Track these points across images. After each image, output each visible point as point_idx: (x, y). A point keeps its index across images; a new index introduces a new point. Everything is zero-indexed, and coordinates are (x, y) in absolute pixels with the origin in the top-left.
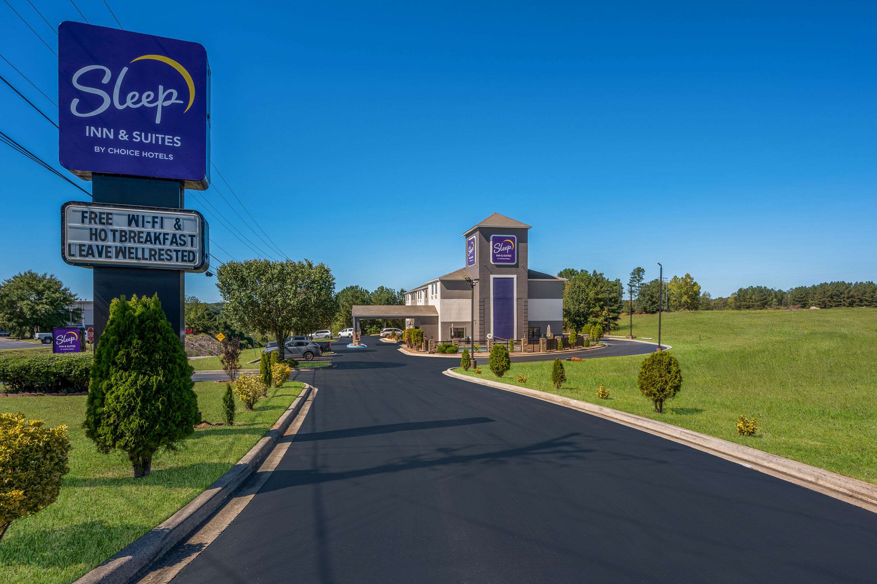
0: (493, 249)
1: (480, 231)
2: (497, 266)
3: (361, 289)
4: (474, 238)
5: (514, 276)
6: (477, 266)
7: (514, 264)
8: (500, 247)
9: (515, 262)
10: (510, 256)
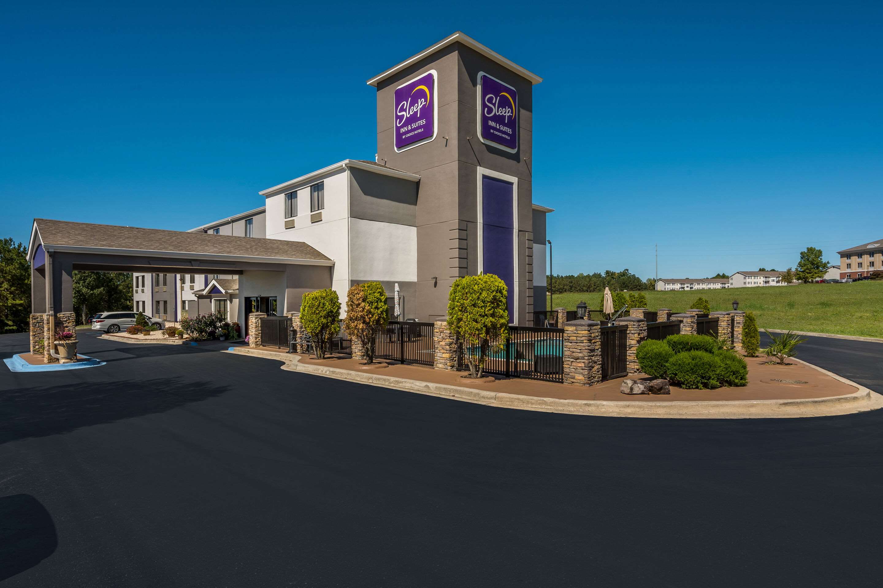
0: (484, 105)
1: (461, 56)
2: (491, 150)
3: (20, 246)
4: (430, 76)
5: (514, 180)
6: (447, 139)
7: (514, 151)
8: (494, 105)
9: (516, 148)
10: (509, 131)
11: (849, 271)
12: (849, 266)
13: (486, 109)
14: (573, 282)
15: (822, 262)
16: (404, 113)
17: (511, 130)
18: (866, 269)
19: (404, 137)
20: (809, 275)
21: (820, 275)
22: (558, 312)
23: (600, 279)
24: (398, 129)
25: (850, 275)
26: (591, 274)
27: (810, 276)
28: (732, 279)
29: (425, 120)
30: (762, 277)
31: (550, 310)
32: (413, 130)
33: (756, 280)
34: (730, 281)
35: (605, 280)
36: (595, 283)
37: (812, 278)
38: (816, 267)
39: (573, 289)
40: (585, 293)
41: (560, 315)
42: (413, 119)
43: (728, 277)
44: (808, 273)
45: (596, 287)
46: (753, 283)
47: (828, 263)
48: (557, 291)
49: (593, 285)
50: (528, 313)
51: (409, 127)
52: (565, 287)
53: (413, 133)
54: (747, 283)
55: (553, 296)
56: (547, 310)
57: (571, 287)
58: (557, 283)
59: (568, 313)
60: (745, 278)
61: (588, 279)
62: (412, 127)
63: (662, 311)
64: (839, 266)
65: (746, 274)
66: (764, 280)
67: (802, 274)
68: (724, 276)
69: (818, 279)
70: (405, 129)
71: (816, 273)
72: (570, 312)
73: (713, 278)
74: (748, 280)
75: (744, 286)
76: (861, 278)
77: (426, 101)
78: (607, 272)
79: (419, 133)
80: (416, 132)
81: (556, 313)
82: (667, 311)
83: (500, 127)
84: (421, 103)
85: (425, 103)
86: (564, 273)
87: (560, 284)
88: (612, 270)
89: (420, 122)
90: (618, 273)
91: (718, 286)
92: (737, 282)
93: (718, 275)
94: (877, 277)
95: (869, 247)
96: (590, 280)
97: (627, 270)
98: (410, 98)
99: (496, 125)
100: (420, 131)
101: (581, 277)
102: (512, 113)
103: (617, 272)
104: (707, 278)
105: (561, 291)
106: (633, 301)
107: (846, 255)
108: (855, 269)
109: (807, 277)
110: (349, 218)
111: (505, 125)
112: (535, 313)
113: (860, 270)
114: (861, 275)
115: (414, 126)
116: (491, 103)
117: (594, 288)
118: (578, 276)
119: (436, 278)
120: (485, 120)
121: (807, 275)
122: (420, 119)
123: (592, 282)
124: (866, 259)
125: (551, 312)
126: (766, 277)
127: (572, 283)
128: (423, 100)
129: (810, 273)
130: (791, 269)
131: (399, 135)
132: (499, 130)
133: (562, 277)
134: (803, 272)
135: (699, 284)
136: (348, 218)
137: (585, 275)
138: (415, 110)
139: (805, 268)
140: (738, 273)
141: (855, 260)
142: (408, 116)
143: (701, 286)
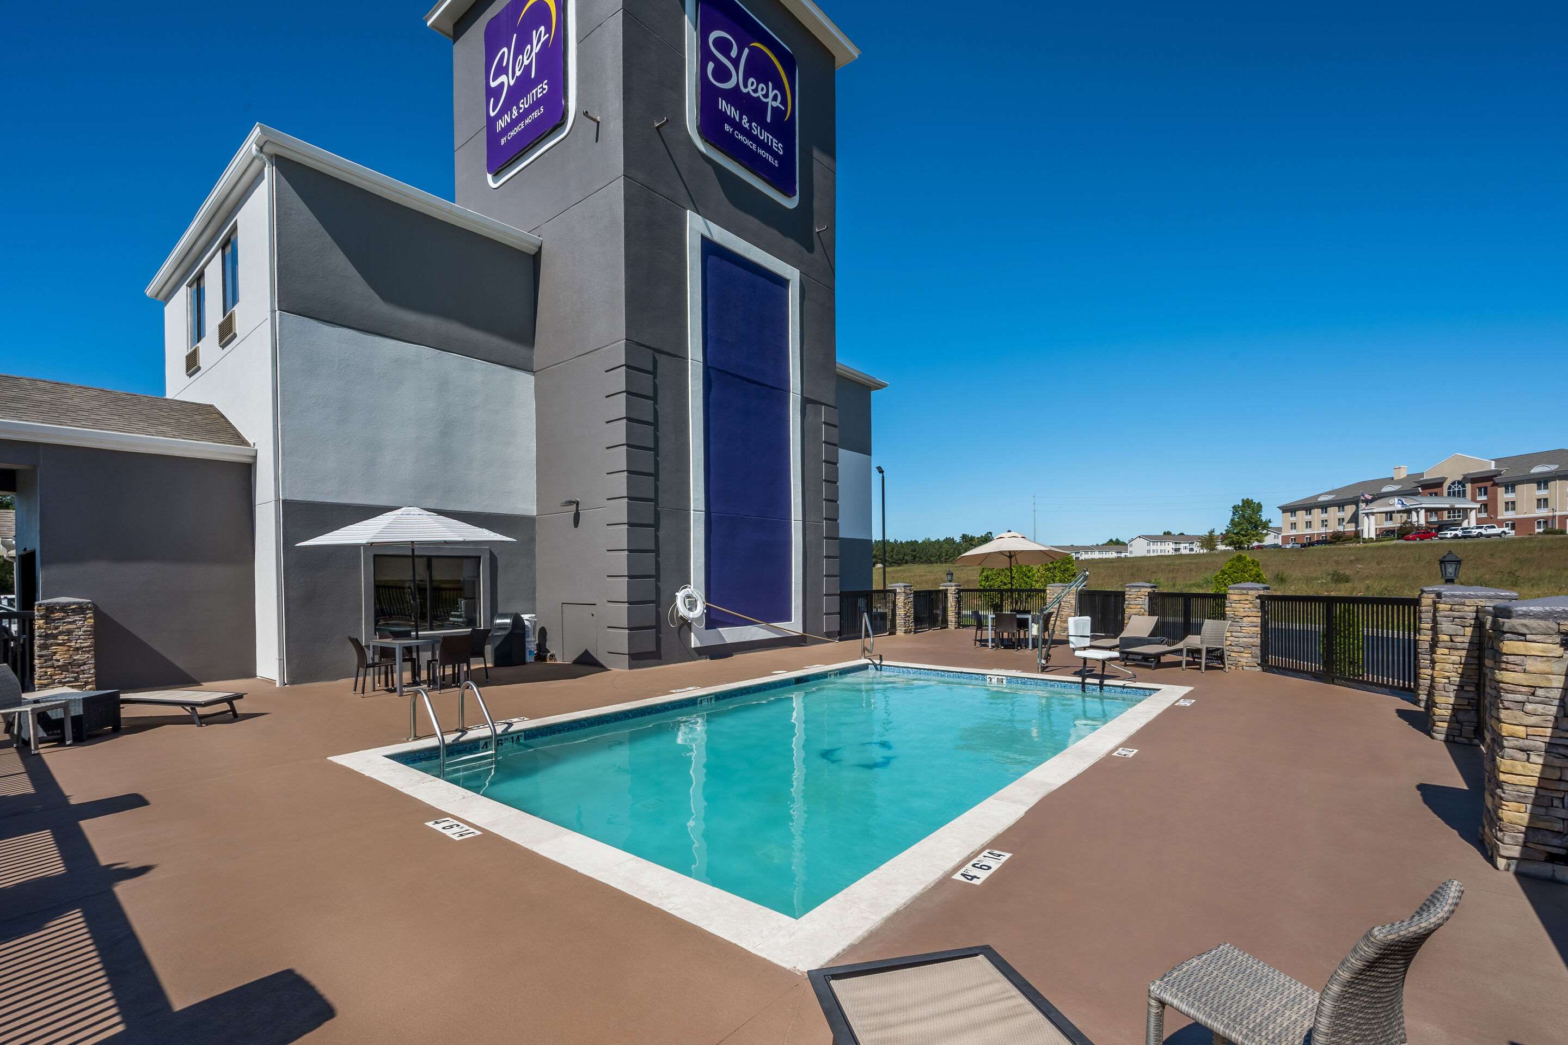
0: (706, 56)
5: (792, 274)
6: (598, 123)
7: (791, 203)
8: (736, 62)
9: (795, 194)
10: (778, 147)
11: (1294, 532)
12: (1294, 526)
13: (711, 66)
14: (917, 550)
15: (1262, 520)
16: (503, 78)
17: (780, 144)
18: (1318, 530)
19: (503, 141)
20: (1245, 538)
21: (1259, 539)
22: (895, 594)
23: (954, 546)
24: (491, 122)
25: (1295, 539)
26: (942, 539)
27: (1246, 540)
28: (1131, 546)
29: (546, 81)
30: (1171, 543)
31: (882, 589)
32: (522, 117)
33: (1163, 547)
34: (1129, 549)
35: (960, 548)
36: (947, 551)
37: (1248, 542)
38: (1254, 527)
39: (917, 560)
40: (935, 565)
41: (900, 600)
42: (524, 85)
43: (1124, 544)
44: (1244, 536)
45: (948, 557)
46: (1159, 551)
47: (1270, 521)
48: (894, 563)
49: (944, 554)
50: (826, 595)
51: (514, 111)
52: (906, 557)
53: (522, 124)
54: (1152, 551)
55: (888, 569)
56: (874, 588)
57: (915, 557)
58: (895, 551)
59: (917, 594)
60: (1148, 544)
61: (937, 547)
62: (519, 108)
63: (1137, 590)
64: (1281, 528)
65: (1152, 539)
66: (1174, 547)
67: (1235, 538)
68: (1118, 542)
69: (1256, 544)
70: (507, 118)
71: (1254, 535)
72: (919, 592)
73: (1104, 545)
74: (1152, 547)
75: (1148, 555)
76: (1310, 543)
77: (548, 31)
78: (964, 537)
79: (535, 121)
80: (528, 121)
81: (892, 595)
82: (1149, 590)
83: (750, 126)
84: (539, 37)
85: (547, 35)
86: (903, 538)
87: (898, 553)
88: (970, 534)
89: (537, 91)
90: (978, 538)
91: (1113, 555)
92: (1139, 549)
93: (1111, 540)
94: (1339, 541)
95: (1321, 499)
96: (940, 547)
97: (991, 533)
98: (515, 35)
99: (741, 119)
100: (536, 114)
101: (928, 544)
102: (784, 102)
103: (977, 536)
104: (1097, 545)
105: (900, 562)
106: (1049, 569)
107: (1290, 509)
108: (1302, 530)
109: (1242, 542)
110: (278, 313)
111: (764, 125)
112: (843, 596)
113: (1309, 531)
114: (1310, 538)
115: (524, 105)
116: (727, 55)
117: (946, 559)
118: (924, 542)
119: (578, 504)
120: (708, 95)
121: (1243, 539)
122: (538, 81)
123: (944, 550)
124: (1317, 514)
125: (885, 592)
126: (1176, 543)
127: (915, 551)
128: (542, 29)
129: (1246, 536)
130: (1213, 531)
131: (493, 136)
132: (748, 133)
133: (901, 542)
134: (1237, 534)
135: (1086, 552)
136: (273, 311)
137: (933, 540)
138: (526, 62)
139: (1240, 528)
140: (1140, 537)
141: (1301, 516)
142: (512, 83)
143: (1090, 556)
